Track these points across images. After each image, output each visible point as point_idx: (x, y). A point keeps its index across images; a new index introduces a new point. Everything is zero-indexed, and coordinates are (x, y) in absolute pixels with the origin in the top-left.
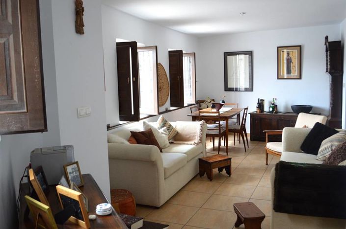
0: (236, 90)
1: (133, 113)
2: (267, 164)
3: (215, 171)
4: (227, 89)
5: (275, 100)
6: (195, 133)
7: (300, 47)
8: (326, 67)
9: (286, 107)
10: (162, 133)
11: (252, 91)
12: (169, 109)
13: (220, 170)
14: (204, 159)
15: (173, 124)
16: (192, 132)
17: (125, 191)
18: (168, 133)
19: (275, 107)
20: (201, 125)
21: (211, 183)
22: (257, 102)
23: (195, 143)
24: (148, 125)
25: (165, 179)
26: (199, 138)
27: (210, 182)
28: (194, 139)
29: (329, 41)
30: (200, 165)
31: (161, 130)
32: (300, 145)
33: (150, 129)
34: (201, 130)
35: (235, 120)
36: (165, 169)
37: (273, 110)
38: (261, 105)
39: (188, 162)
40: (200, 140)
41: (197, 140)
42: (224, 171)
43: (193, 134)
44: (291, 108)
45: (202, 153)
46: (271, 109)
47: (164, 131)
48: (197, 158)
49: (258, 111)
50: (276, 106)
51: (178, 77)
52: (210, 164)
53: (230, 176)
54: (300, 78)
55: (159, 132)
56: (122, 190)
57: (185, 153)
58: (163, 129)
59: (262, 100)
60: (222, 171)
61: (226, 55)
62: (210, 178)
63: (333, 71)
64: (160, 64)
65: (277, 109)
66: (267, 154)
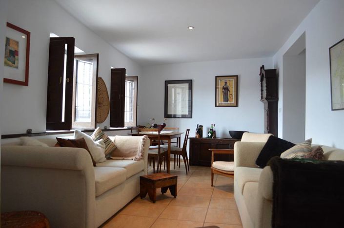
0: (175, 117)
1: (63, 120)
2: (212, 186)
3: (159, 191)
4: (167, 116)
5: (213, 126)
6: (136, 148)
7: (237, 77)
8: (261, 95)
9: (224, 134)
10: (98, 145)
11: (191, 118)
12: (108, 129)
13: (164, 190)
14: (146, 177)
15: (112, 138)
16: (133, 147)
17: (37, 213)
18: (104, 146)
19: (213, 132)
20: (144, 139)
21: (154, 206)
22: (197, 128)
23: (136, 158)
24: (81, 135)
25: (96, 197)
26: (140, 154)
27: (153, 204)
28: (135, 155)
29: (265, 69)
30: (141, 184)
31: (97, 142)
32: (256, 160)
33: (83, 138)
34: (144, 145)
35: (175, 144)
36: (97, 183)
37: (211, 136)
38: (199, 131)
39: (127, 179)
40: (142, 156)
41: (138, 156)
42: (168, 192)
43: (134, 150)
44: (228, 133)
45: (143, 171)
46: (210, 135)
47: (100, 143)
48: (138, 176)
49: (197, 136)
50: (215, 131)
51: (120, 96)
52: (153, 182)
53: (175, 197)
54: (237, 106)
55: (94, 144)
56: (32, 212)
57: (125, 167)
58: (99, 141)
59: (201, 126)
60: (165, 192)
61: (167, 83)
62: (153, 199)
63: (269, 97)
64: (101, 78)
65: (215, 135)
66: (213, 175)
